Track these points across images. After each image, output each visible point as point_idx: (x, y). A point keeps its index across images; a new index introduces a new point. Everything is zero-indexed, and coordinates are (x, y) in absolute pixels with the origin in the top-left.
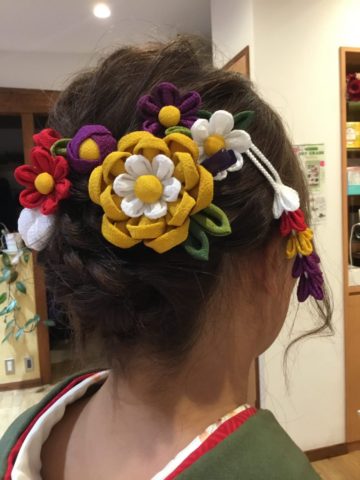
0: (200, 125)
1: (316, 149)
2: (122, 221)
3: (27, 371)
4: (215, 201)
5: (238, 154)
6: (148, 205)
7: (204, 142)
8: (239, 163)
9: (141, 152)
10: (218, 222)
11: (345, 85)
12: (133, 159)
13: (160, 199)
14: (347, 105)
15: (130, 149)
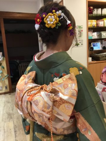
0: (57, 12)
1: (81, 27)
2: (48, 24)
3: (6, 90)
4: (59, 22)
5: (62, 16)
6: (51, 22)
7: (58, 15)
8: (62, 17)
9: (50, 15)
10: (59, 24)
11: (88, 10)
12: (49, 16)
13: (52, 21)
14: (88, 15)
15: (49, 15)
